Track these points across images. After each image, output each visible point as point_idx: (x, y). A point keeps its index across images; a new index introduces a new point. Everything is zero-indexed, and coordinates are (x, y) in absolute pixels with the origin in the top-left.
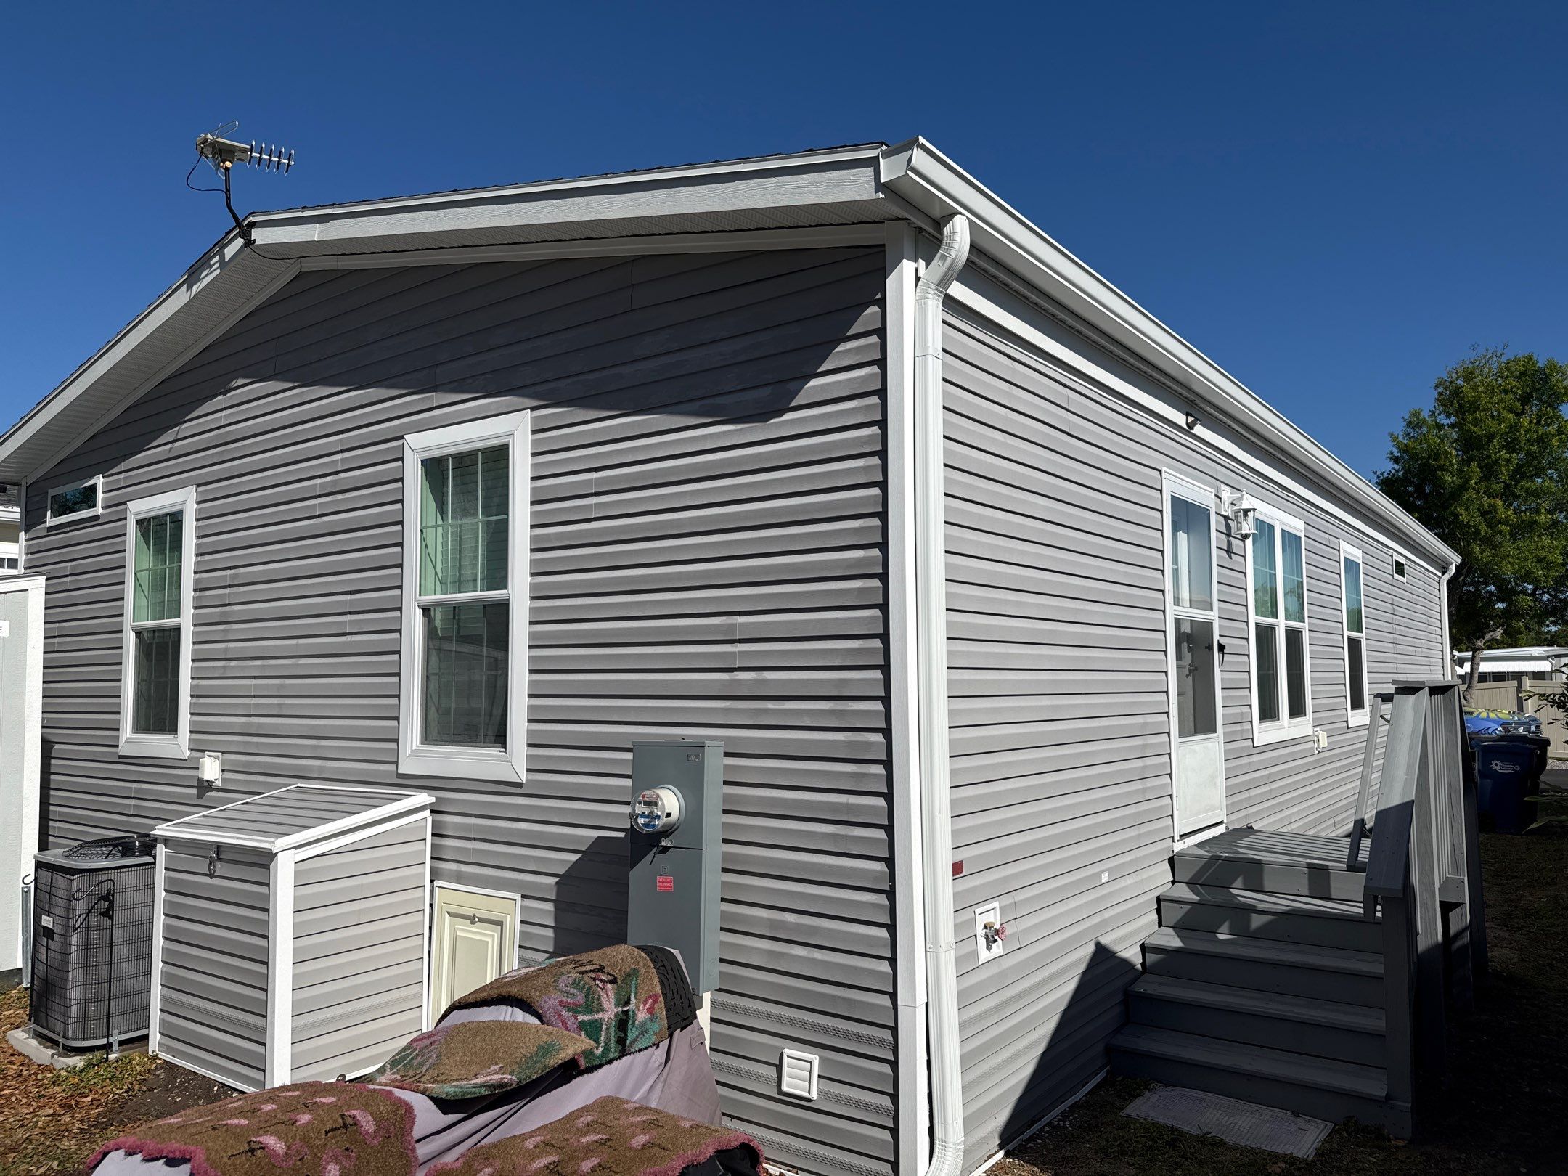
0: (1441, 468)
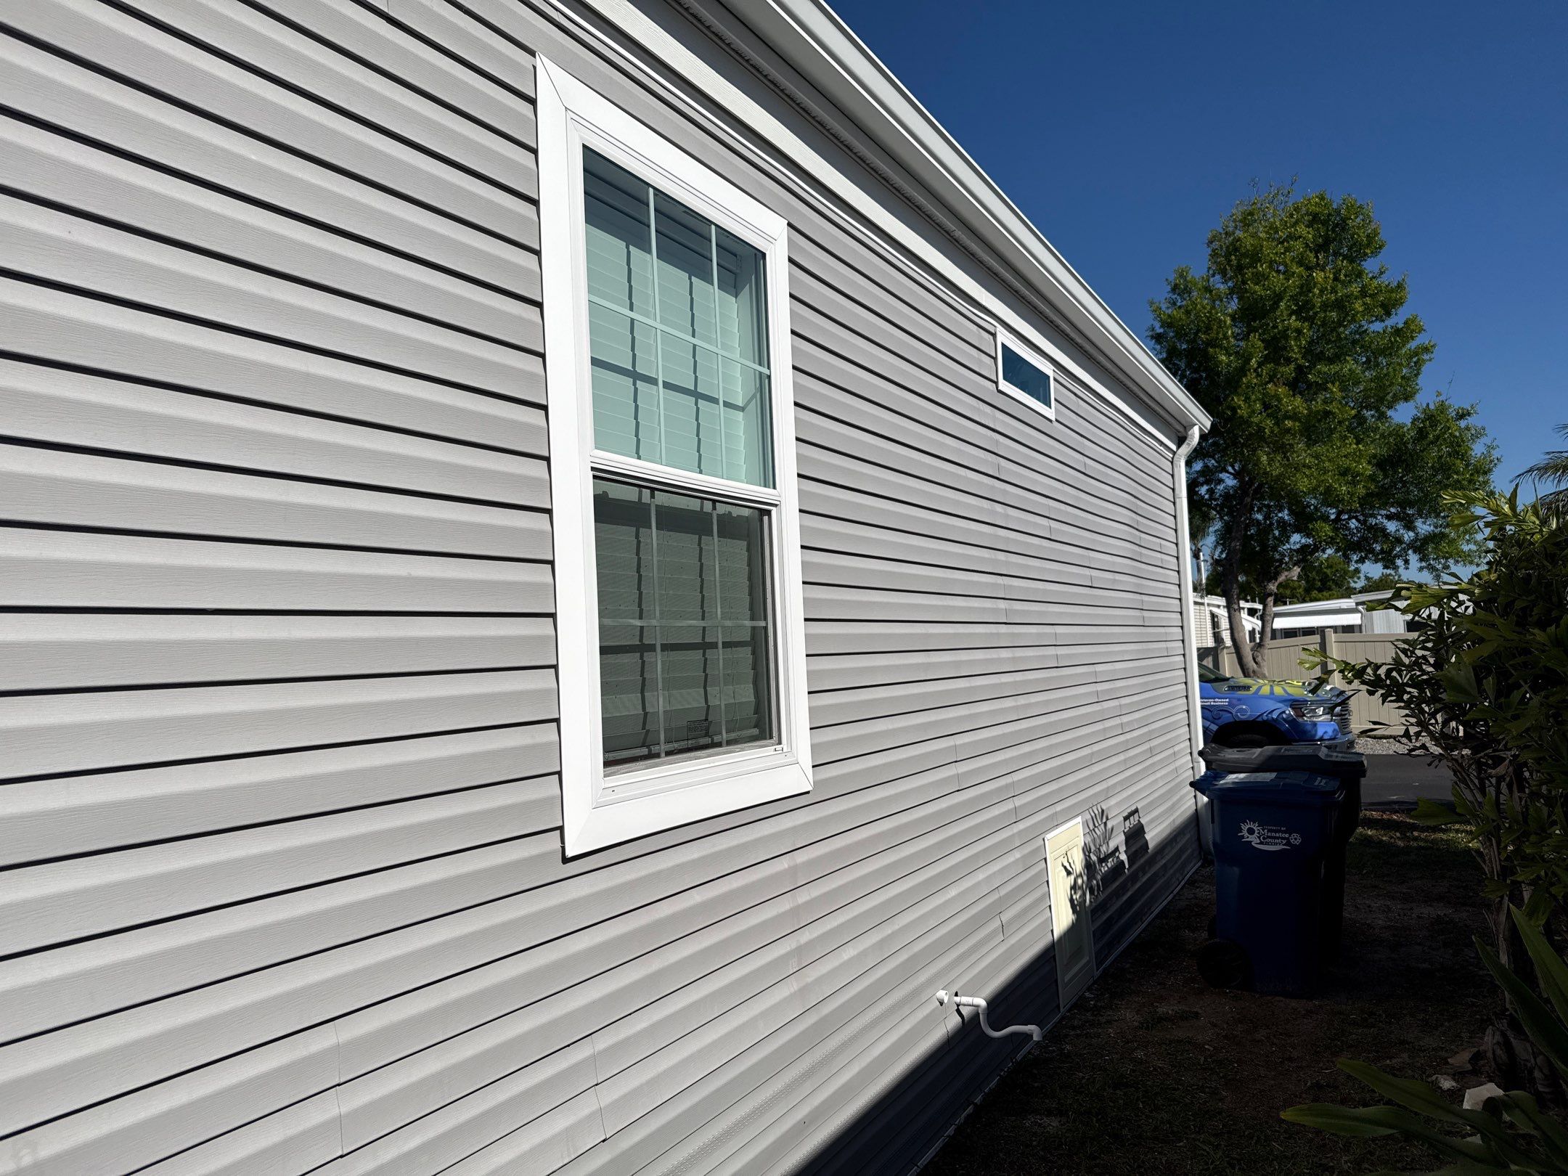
0: (1212, 343)
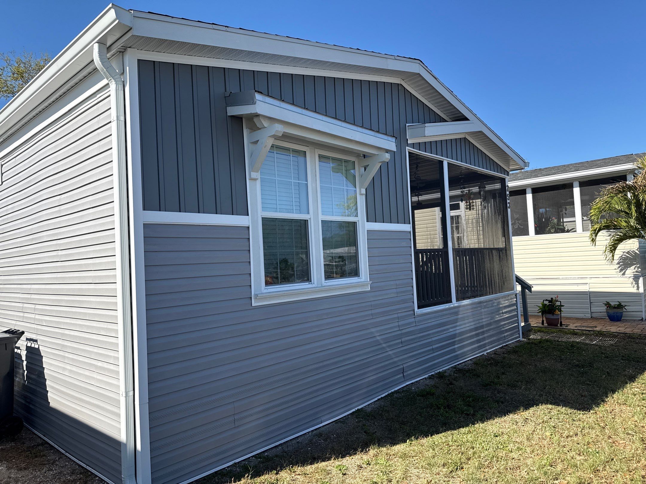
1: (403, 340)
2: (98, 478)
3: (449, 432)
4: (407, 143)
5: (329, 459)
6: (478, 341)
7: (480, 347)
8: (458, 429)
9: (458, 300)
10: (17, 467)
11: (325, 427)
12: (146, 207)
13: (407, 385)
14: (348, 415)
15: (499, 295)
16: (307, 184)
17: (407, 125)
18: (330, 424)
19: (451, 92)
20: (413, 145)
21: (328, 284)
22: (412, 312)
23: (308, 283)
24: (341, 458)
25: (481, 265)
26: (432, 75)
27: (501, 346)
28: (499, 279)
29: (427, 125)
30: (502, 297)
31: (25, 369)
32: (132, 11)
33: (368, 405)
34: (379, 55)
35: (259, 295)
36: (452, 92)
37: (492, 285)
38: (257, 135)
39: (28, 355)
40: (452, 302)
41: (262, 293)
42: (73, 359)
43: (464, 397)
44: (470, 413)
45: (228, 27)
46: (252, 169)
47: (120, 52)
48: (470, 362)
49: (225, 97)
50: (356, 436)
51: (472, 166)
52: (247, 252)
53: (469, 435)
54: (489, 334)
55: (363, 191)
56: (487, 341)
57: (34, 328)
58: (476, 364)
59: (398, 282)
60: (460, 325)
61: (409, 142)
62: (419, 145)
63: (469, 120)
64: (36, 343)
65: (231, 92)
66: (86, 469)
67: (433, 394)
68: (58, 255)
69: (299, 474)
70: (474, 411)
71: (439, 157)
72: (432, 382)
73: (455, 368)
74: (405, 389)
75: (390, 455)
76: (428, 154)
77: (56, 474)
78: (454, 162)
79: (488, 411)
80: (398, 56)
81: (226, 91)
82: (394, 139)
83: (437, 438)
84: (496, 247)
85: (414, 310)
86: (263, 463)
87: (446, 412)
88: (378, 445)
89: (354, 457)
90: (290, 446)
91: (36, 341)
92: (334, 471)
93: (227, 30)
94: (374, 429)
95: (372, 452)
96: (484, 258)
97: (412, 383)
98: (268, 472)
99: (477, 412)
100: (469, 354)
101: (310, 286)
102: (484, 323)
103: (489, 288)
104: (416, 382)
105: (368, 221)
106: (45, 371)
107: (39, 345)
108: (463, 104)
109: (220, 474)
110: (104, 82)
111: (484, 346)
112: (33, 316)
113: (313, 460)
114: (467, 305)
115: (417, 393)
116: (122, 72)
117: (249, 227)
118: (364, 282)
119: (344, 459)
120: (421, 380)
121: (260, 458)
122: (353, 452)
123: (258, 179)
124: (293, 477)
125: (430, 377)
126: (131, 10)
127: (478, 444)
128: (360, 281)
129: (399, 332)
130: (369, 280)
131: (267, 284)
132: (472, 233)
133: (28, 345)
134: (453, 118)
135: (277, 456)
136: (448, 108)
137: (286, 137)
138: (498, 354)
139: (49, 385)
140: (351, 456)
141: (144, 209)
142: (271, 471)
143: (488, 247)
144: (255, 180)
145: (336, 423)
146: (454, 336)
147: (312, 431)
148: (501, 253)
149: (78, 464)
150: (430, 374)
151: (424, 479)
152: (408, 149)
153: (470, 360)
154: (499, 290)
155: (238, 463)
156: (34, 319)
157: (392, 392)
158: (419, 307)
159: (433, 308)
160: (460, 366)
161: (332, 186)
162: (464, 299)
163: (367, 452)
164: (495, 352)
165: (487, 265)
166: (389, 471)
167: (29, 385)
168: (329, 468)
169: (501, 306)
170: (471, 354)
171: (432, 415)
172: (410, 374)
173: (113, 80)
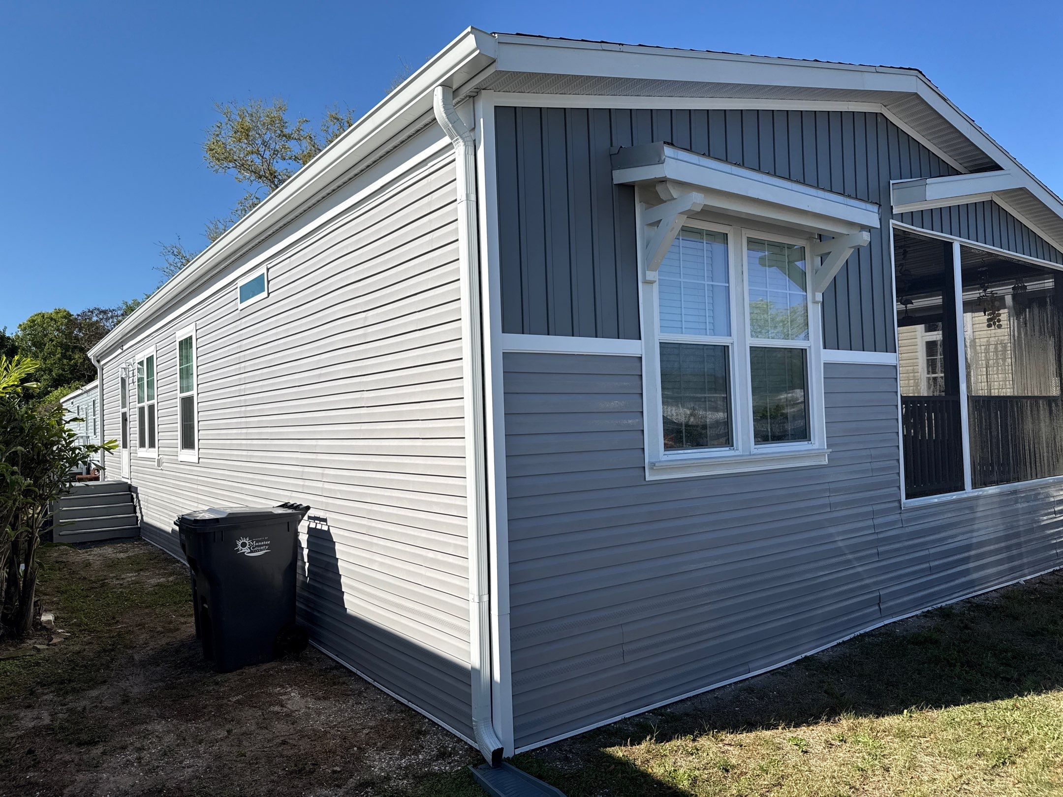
1: (881, 549)
2: (427, 720)
3: (977, 705)
4: (892, 212)
5: (776, 727)
6: (1011, 559)
7: (1012, 570)
8: (993, 700)
9: (975, 486)
10: (313, 695)
11: (756, 679)
12: (506, 328)
13: (886, 625)
14: (790, 664)
15: (1050, 479)
16: (729, 287)
17: (892, 182)
18: (763, 676)
19: (971, 122)
20: (902, 217)
21: (760, 451)
22: (896, 504)
23: (728, 448)
24: (794, 728)
25: (1017, 425)
26: (939, 95)
27: (1051, 570)
28: (1048, 452)
29: (929, 181)
30: (1054, 484)
31: (306, 560)
32: (496, 35)
33: (823, 651)
34: (850, 67)
35: (656, 464)
36: (974, 121)
37: (1035, 463)
38: (658, 212)
39: (311, 540)
40: (964, 490)
41: (660, 462)
42: (385, 546)
43: (996, 650)
44: (1012, 677)
45: (623, 45)
46: (648, 267)
47: (470, 97)
48: (995, 594)
49: (610, 155)
50: (811, 697)
51: (1005, 251)
52: (638, 396)
53: (1017, 713)
54: (1029, 548)
55: (819, 297)
56: (1025, 560)
57: (322, 502)
58: (1007, 598)
59: (873, 452)
60: (979, 530)
61: (895, 211)
62: (911, 217)
63: (1001, 169)
64: (325, 523)
65: (621, 147)
66: (407, 706)
67: (936, 642)
68: (364, 398)
69: (730, 745)
70: (1020, 675)
71: (945, 236)
72: (929, 623)
73: (969, 602)
74: (883, 631)
75: (878, 732)
76: (927, 232)
77: (368, 709)
78: (972, 243)
79: (1045, 676)
80: (881, 66)
81: (611, 145)
82: (875, 208)
83: (957, 712)
84: (1044, 394)
85: (900, 501)
86: (668, 722)
87: (967, 673)
88: (856, 714)
89: (815, 728)
90: (704, 701)
91: (325, 520)
92: (788, 746)
93: (621, 50)
94: (841, 689)
95: (846, 722)
96: (1022, 413)
97: (894, 622)
98: (680, 737)
99: (1025, 676)
100: (992, 581)
101: (732, 453)
102: (1021, 529)
103: (1031, 467)
104: (902, 620)
105: (825, 348)
106: (340, 563)
107: (329, 526)
108: (993, 142)
109: (605, 732)
110: (446, 140)
111: (1021, 567)
112: (320, 485)
113: (751, 726)
114: (991, 496)
115: (906, 638)
116: (473, 127)
117: (641, 357)
118: (818, 449)
119: (799, 729)
120: (909, 618)
121: (662, 715)
122: (813, 720)
123: (655, 282)
124: (721, 748)
125: (926, 615)
126: (494, 33)
127: (1035, 728)
128: (811, 448)
129: (875, 537)
130: (826, 448)
131: (667, 448)
132: (995, 368)
133: (310, 526)
134: (972, 166)
135: (687, 715)
136: (965, 150)
137: (707, 213)
138: (1047, 584)
139: (345, 583)
140: (809, 726)
141: (503, 332)
142: (685, 736)
143: (1030, 395)
144: (651, 282)
145: (773, 675)
146: (969, 547)
147: (735, 683)
148: (1053, 405)
149: (393, 698)
150: (926, 610)
151: (945, 772)
152: (893, 224)
153: (994, 590)
154: (1049, 471)
155: (629, 718)
156: (322, 489)
157: (861, 634)
158: (908, 497)
159: (930, 499)
160: (976, 600)
161: (768, 290)
162: (986, 486)
163: (835, 722)
164: (1041, 580)
165: (1029, 426)
166: (882, 754)
167: (312, 583)
168: (777, 740)
169: (1052, 499)
170: (997, 582)
171: (941, 677)
172: (891, 607)
173: (460, 140)
